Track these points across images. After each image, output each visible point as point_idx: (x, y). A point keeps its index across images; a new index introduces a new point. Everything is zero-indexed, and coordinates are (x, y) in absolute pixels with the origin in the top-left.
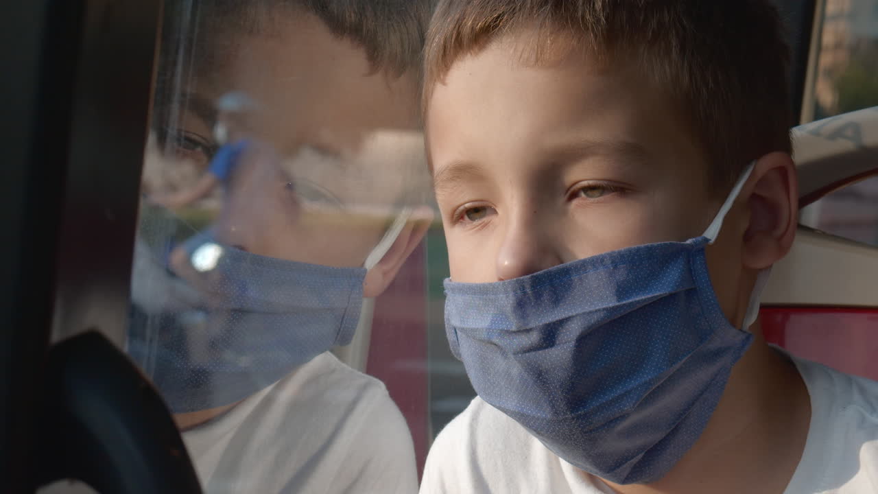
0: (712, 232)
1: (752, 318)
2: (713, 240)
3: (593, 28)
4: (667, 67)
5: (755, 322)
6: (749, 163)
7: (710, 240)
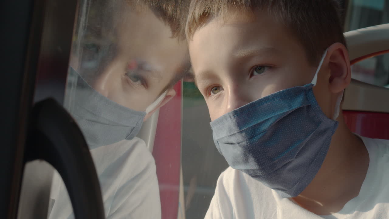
0: (314, 82)
1: (337, 114)
2: (315, 85)
3: (245, 4)
4: (281, 15)
5: (339, 116)
6: (325, 49)
7: (314, 84)
